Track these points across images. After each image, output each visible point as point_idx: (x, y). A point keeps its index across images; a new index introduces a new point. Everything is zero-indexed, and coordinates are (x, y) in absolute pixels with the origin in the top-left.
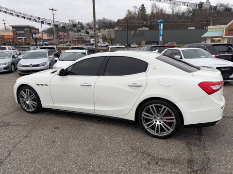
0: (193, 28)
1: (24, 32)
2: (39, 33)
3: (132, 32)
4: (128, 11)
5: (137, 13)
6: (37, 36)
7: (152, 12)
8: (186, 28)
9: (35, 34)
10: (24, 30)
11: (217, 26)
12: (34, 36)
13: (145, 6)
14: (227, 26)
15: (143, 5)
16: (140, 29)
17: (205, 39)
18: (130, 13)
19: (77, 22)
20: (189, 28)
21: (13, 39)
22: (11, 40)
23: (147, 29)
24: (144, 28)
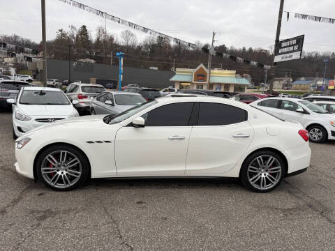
0: (156, 68)
3: (74, 64)
4: (61, 31)
5: (75, 36)
7: (98, 39)
8: (147, 67)
11: (186, 70)
13: (87, 28)
14: (196, 70)
15: (84, 27)
16: (82, 60)
17: (173, 83)
18: (63, 35)
20: (151, 68)
23: (93, 61)
24: (88, 60)
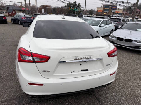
1: (108, 9)
6: (115, 11)
12: (113, 11)
21: (102, 12)
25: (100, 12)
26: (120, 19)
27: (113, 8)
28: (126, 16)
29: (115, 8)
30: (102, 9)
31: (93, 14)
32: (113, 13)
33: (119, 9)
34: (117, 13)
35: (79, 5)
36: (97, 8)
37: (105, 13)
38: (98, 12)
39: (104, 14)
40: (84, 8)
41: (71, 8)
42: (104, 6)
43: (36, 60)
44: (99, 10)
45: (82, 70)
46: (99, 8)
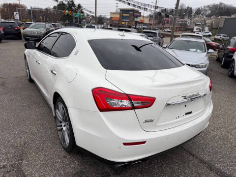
1: (128, 15)
2: (140, 16)
6: (139, 19)
9: (137, 17)
10: (129, 13)
12: (135, 19)
19: (187, 6)
21: (119, 21)
22: (117, 22)
25: (116, 20)
26: (156, 33)
27: (136, 14)
28: (154, 27)
29: (138, 14)
30: (118, 16)
31: (105, 24)
32: (136, 22)
33: (143, 17)
34: (142, 23)
35: (79, 6)
36: (111, 13)
37: (123, 21)
38: (112, 20)
39: (123, 24)
40: (93, 13)
41: (67, 11)
42: (121, 10)
43: (135, 105)
44: (114, 16)
45: (186, 114)
46: (113, 13)
